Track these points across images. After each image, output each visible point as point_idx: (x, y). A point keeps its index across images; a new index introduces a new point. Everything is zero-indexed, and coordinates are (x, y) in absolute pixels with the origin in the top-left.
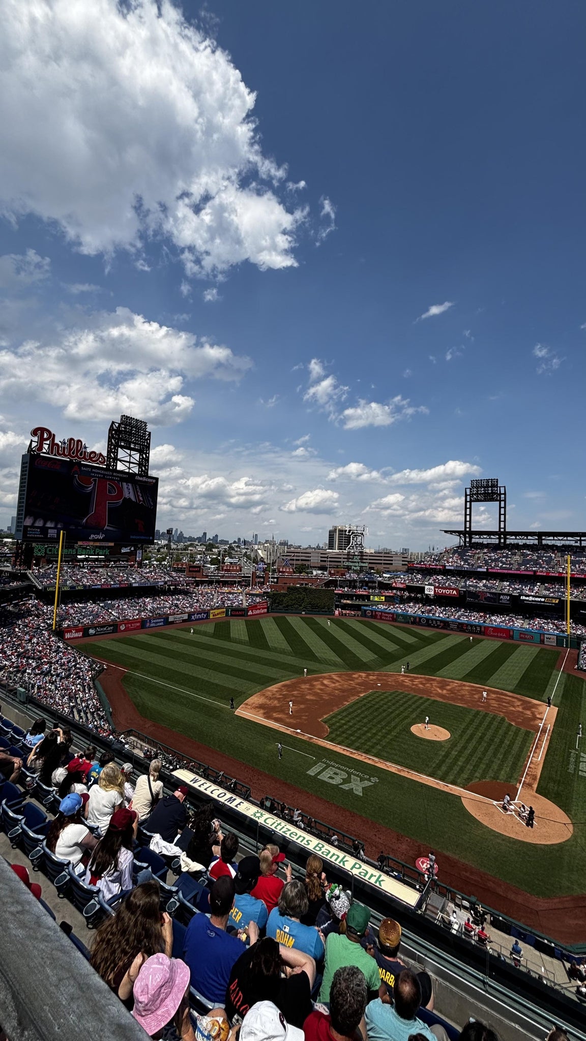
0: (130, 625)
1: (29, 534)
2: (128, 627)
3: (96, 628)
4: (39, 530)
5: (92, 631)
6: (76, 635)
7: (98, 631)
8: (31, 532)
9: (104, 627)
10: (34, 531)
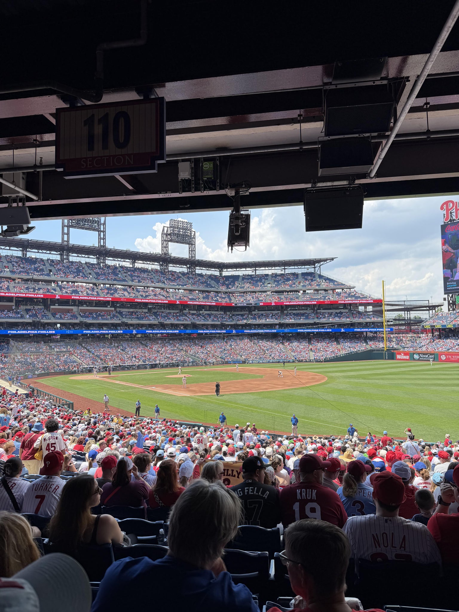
0: (450, 357)
1: (449, 287)
2: (449, 358)
3: (419, 354)
4: (455, 283)
5: (416, 357)
6: (405, 357)
7: (421, 357)
8: (449, 286)
9: (427, 354)
10: (452, 284)
